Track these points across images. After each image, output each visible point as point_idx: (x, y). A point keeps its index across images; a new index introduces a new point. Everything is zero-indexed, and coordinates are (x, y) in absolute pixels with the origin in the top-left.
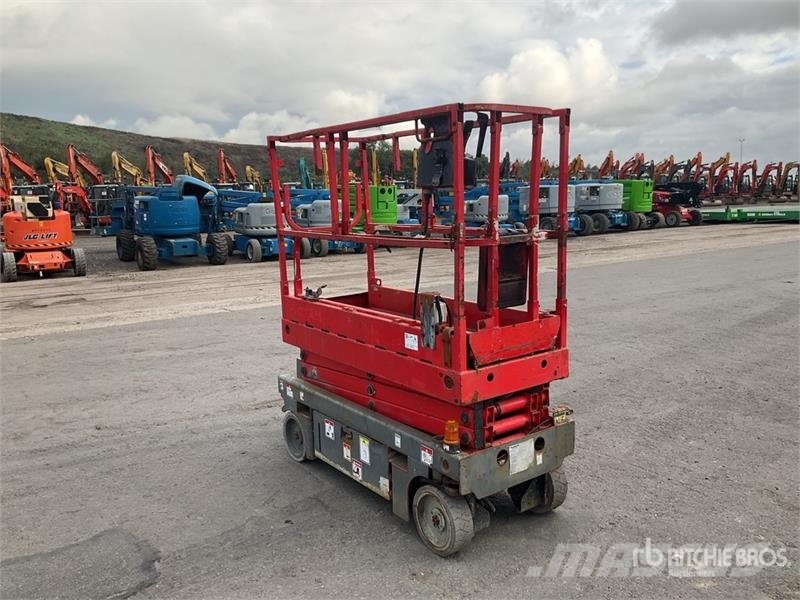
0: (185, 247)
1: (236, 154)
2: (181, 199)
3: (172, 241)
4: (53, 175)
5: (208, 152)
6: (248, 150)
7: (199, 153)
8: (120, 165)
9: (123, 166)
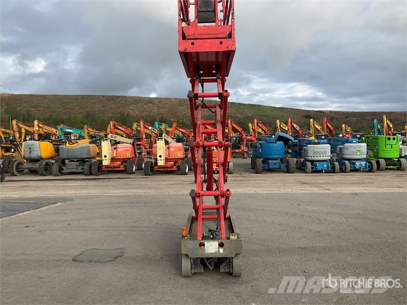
0: (275, 164)
1: (353, 117)
2: (276, 143)
3: (270, 161)
4: (252, 130)
5: (338, 116)
6: (360, 115)
7: (333, 117)
8: (280, 126)
9: (281, 126)
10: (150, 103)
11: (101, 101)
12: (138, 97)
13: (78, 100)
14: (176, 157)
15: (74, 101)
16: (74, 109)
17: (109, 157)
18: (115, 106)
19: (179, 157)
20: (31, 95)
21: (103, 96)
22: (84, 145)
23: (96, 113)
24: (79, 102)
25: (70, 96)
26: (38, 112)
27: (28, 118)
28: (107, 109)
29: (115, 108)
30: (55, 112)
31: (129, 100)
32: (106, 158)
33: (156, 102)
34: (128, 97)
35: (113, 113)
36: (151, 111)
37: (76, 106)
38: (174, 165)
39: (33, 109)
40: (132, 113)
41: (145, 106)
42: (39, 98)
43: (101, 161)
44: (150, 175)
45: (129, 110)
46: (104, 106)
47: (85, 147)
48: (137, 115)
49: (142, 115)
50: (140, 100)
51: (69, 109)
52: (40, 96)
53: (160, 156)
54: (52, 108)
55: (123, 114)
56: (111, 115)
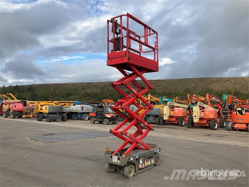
10: (228, 81)
11: (195, 81)
12: (219, 78)
13: (181, 81)
14: (209, 118)
15: (179, 82)
16: (178, 87)
17: (168, 115)
18: (204, 84)
19: (211, 118)
20: (156, 80)
21: (197, 78)
22: (157, 108)
23: (191, 89)
24: (182, 82)
25: (177, 79)
26: (159, 89)
27: (154, 92)
28: (198, 86)
29: (204, 85)
30: (168, 89)
31: (213, 80)
32: (166, 116)
33: (233, 80)
34: (213, 78)
35: (202, 89)
36: (229, 87)
37: (180, 85)
38: (207, 123)
39: (157, 88)
40: (215, 88)
41: (224, 83)
42: (160, 81)
43: (163, 117)
44: (191, 128)
45: (213, 87)
46: (196, 85)
47: (157, 109)
48: (218, 90)
49: (222, 89)
50: (221, 79)
51: (176, 87)
52: (161, 80)
53: (195, 116)
54: (166, 87)
55: (208, 89)
56: (200, 90)
